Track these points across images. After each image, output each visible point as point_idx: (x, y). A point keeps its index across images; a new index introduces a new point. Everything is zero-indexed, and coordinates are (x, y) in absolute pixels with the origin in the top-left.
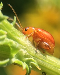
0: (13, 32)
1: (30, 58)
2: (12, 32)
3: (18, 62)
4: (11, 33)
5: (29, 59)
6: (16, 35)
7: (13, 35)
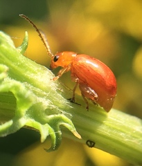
0: (22, 66)
1: (59, 115)
2: (19, 66)
3: (33, 123)
4: (16, 67)
5: (56, 115)
6: (27, 70)
7: (21, 70)
